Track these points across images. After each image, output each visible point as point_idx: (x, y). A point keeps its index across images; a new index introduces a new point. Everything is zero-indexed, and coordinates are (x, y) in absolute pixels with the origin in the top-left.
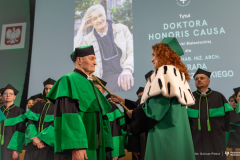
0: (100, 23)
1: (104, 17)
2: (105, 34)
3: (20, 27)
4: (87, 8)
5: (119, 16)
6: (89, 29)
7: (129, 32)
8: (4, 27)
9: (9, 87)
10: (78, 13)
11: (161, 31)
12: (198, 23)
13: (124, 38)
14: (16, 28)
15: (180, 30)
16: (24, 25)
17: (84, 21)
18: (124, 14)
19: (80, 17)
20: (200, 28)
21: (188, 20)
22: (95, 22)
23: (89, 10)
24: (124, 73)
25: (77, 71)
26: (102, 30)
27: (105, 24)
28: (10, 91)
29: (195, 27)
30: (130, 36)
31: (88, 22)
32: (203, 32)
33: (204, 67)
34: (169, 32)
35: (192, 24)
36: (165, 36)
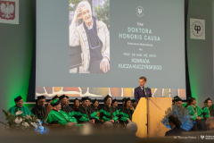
0: (88, 18)
1: (91, 13)
2: (91, 27)
3: (14, 3)
4: (78, 2)
5: (100, 15)
6: (80, 21)
7: (107, 30)
10: (71, 5)
11: (127, 33)
12: (147, 31)
14: (10, 2)
15: (137, 33)
17: (76, 13)
19: (73, 9)
20: (148, 35)
22: (84, 16)
23: (80, 4)
24: (104, 60)
26: (89, 23)
27: (91, 19)
29: (145, 34)
31: (79, 15)
32: (149, 38)
33: (148, 62)
34: (131, 34)
35: (143, 31)
36: (128, 36)
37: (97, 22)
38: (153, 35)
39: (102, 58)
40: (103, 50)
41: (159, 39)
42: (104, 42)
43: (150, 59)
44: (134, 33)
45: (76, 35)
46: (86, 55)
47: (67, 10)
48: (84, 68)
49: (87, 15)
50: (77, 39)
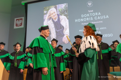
0: (55, 16)
1: (56, 13)
2: (57, 20)
3: (22, 19)
4: (48, 10)
5: (62, 13)
6: (50, 19)
7: (67, 19)
8: (15, 19)
9: (18, 43)
10: (45, 12)
11: (81, 18)
12: (96, 14)
13: (65, 22)
14: (20, 19)
15: (88, 17)
16: (23, 18)
17: (48, 15)
18: (64, 11)
19: (46, 14)
20: (97, 16)
21: (92, 13)
22: (52, 16)
23: (50, 10)
25: (41, 36)
26: (55, 18)
27: (56, 16)
28: (18, 45)
29: (95, 16)
30: (67, 21)
32: (99, 18)
34: (84, 18)
35: (94, 14)
36: (82, 20)
37: (60, 17)
38: (102, 15)
39: (64, 35)
40: (64, 31)
41: (107, 17)
42: (65, 26)
44: (86, 18)
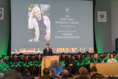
0: (38, 15)
1: (40, 12)
2: (40, 19)
4: (33, 7)
5: (45, 13)
6: (34, 17)
10: (30, 9)
11: (60, 21)
12: (71, 19)
13: (47, 22)
15: (65, 21)
17: (32, 13)
19: (31, 11)
20: (72, 21)
22: (36, 14)
24: (47, 35)
27: (40, 15)
29: (70, 21)
30: (49, 21)
31: (33, 14)
32: (72, 23)
33: (72, 34)
34: (62, 21)
35: (69, 19)
36: (61, 23)
37: (43, 16)
38: (75, 21)
39: (46, 34)
40: (46, 30)
41: (78, 23)
42: (47, 26)
43: (73, 33)
44: (64, 21)
45: (32, 23)
46: (37, 33)
47: (27, 12)
48: (37, 39)
49: (38, 13)
50: (33, 25)
